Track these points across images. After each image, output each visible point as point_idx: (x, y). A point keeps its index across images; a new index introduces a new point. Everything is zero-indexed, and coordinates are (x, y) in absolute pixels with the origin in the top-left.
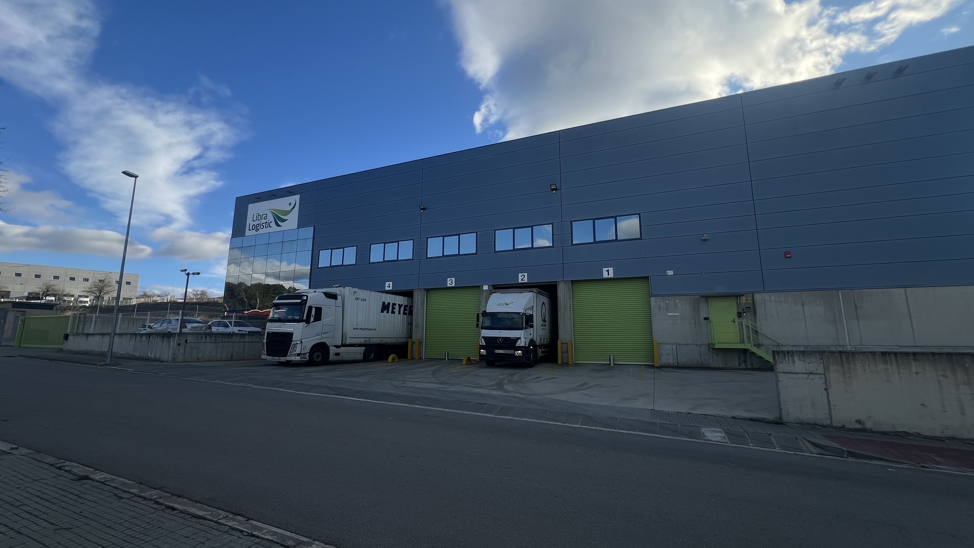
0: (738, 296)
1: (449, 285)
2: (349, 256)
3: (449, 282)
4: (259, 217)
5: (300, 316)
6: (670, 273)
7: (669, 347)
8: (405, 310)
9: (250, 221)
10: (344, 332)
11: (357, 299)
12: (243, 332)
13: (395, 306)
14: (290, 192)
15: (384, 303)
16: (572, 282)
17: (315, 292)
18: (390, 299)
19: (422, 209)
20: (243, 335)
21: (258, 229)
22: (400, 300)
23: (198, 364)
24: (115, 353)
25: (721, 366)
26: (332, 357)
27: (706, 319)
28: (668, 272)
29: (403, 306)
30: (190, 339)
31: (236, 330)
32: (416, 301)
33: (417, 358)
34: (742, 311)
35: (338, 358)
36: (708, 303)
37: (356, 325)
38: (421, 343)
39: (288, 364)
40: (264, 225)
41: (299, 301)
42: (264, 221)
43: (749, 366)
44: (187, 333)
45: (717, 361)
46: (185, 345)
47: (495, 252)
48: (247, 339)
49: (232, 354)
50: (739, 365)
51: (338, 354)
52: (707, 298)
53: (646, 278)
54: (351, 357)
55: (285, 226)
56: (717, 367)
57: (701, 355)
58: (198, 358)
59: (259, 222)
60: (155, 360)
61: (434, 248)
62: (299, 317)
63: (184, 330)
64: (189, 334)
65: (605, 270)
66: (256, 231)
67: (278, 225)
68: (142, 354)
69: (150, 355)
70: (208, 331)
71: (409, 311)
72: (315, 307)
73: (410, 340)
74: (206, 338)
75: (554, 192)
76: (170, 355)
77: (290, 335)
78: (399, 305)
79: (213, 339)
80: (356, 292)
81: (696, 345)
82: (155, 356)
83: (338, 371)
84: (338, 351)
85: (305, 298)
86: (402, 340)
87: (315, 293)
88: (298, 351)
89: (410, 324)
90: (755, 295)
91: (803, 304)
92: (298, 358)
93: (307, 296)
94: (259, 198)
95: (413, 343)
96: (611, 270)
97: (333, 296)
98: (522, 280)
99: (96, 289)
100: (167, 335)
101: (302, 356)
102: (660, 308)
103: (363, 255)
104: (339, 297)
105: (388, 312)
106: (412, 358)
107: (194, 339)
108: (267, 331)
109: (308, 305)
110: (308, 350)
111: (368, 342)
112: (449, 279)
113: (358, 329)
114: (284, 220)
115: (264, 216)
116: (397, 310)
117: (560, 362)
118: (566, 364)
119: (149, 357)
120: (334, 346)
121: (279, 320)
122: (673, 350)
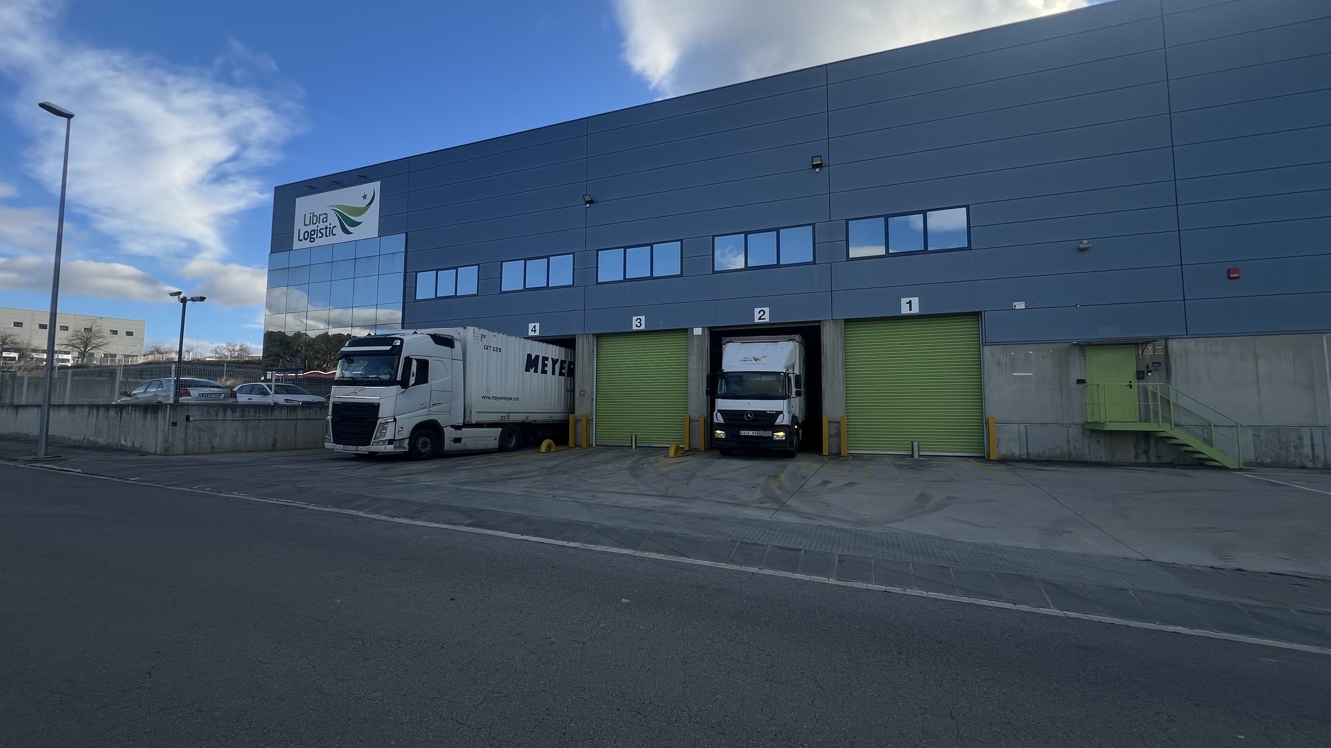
0: (1139, 344)
1: (635, 328)
2: (468, 281)
3: (635, 322)
4: (315, 218)
5: (390, 374)
6: (1020, 305)
7: (1014, 427)
8: (562, 368)
9: (299, 225)
10: (466, 403)
11: (487, 348)
12: (296, 403)
13: (546, 362)
14: (365, 177)
15: (529, 356)
16: (847, 321)
17: (415, 333)
18: (540, 350)
19: (588, 202)
20: (293, 408)
21: (314, 239)
22: (554, 352)
23: (211, 458)
24: (53, 437)
25: (1104, 459)
26: (448, 445)
27: (1081, 382)
28: (1015, 304)
29: (559, 361)
30: (195, 414)
31: (281, 399)
32: (581, 354)
33: (584, 445)
34: (1146, 370)
35: (457, 446)
36: (1084, 356)
37: (487, 391)
38: (589, 421)
39: (374, 458)
40: (323, 231)
41: (388, 348)
42: (322, 225)
43: (1154, 460)
44: (188, 405)
45: (1098, 451)
46: (187, 425)
47: (714, 272)
48: (300, 414)
49: (274, 440)
50: (1136, 457)
51: (457, 440)
52: (1084, 347)
53: (977, 315)
54: (480, 445)
55: (357, 233)
56: (1096, 460)
57: (1068, 442)
58: (213, 448)
59: (314, 227)
60: (133, 451)
61: (610, 267)
62: (388, 376)
63: (183, 399)
64: (193, 405)
65: (904, 301)
66: (311, 241)
67: (347, 232)
68: (110, 440)
69: (123, 442)
70: (231, 401)
71: (568, 370)
72: (415, 359)
73: (571, 416)
74: (225, 412)
75: (817, 170)
76: (159, 442)
77: (374, 408)
78: (553, 359)
79: (238, 414)
80: (485, 336)
81: (1062, 425)
82: (133, 444)
83: (463, 473)
84: (458, 434)
85: (398, 344)
86: (558, 417)
87: (415, 336)
88: (389, 436)
89: (571, 391)
90: (1170, 342)
91: (1256, 357)
92: (390, 448)
93: (402, 340)
94: (313, 188)
95: (577, 421)
96: (915, 301)
97: (447, 342)
98: (760, 319)
99: (79, 341)
100: (152, 408)
101: (397, 444)
102: (999, 364)
103: (490, 279)
104: (457, 344)
105: (536, 371)
106: (577, 446)
107: (203, 415)
108: (332, 400)
109: (403, 355)
110: (406, 433)
111: (506, 420)
112: (635, 318)
113: (489, 398)
114: (356, 224)
115: (322, 217)
116: (549, 368)
117: (826, 452)
118: (837, 455)
119: (122, 445)
120: (452, 426)
121: (353, 382)
122: (1019, 433)
